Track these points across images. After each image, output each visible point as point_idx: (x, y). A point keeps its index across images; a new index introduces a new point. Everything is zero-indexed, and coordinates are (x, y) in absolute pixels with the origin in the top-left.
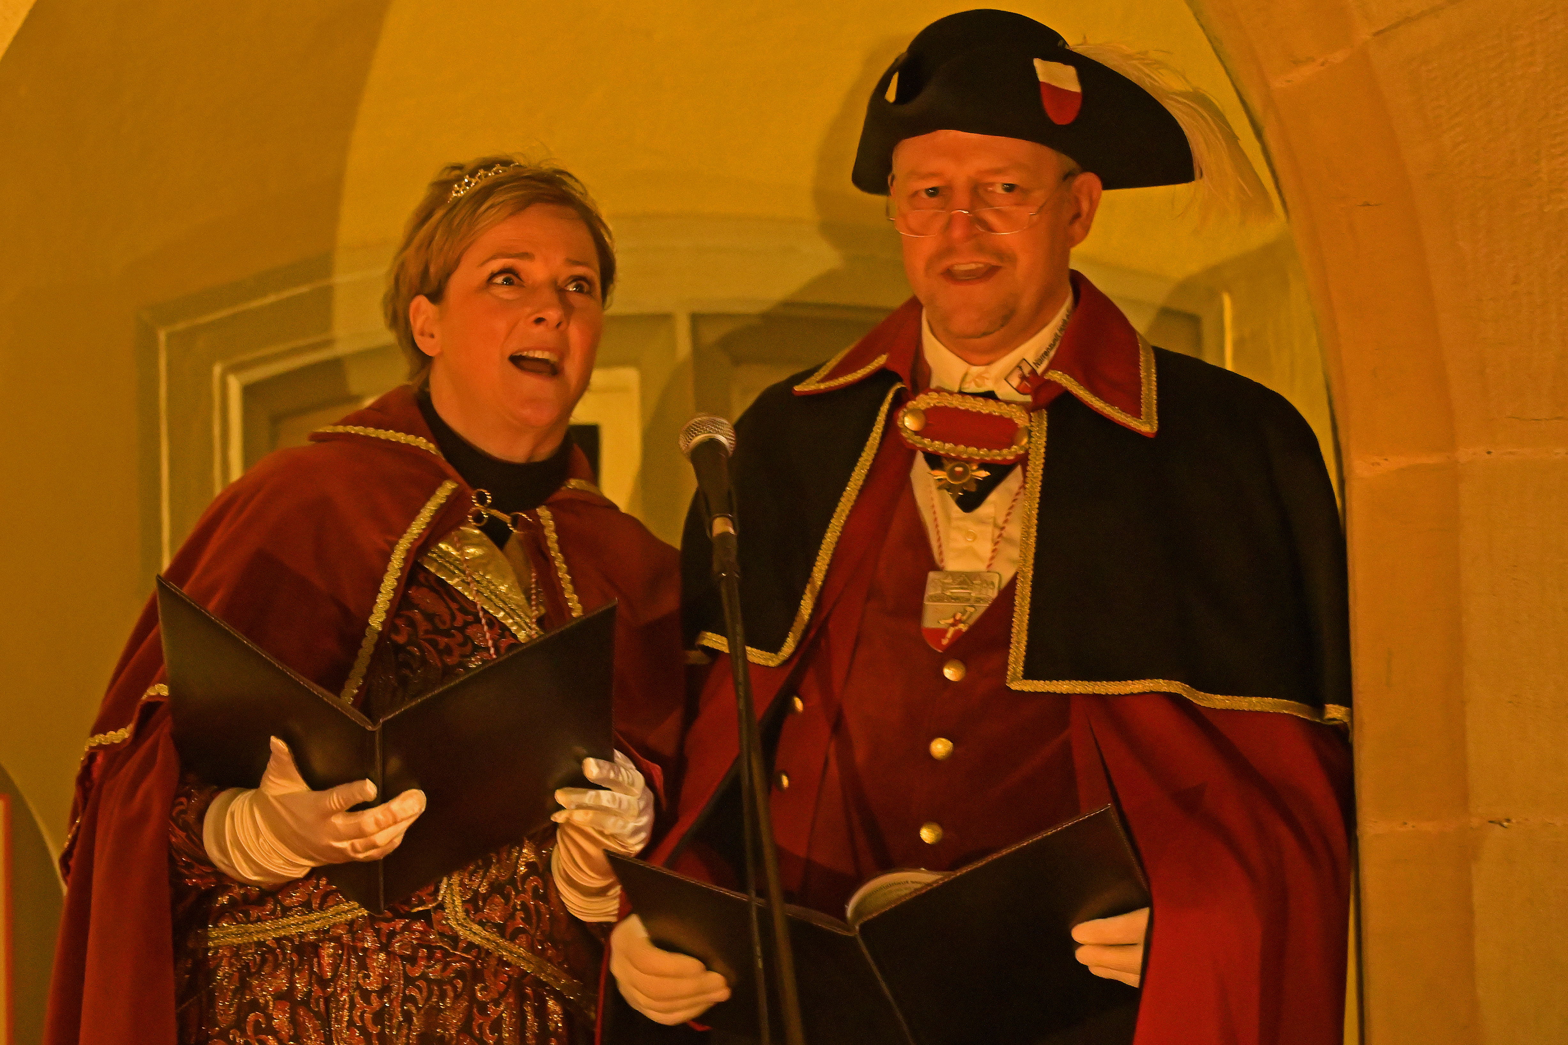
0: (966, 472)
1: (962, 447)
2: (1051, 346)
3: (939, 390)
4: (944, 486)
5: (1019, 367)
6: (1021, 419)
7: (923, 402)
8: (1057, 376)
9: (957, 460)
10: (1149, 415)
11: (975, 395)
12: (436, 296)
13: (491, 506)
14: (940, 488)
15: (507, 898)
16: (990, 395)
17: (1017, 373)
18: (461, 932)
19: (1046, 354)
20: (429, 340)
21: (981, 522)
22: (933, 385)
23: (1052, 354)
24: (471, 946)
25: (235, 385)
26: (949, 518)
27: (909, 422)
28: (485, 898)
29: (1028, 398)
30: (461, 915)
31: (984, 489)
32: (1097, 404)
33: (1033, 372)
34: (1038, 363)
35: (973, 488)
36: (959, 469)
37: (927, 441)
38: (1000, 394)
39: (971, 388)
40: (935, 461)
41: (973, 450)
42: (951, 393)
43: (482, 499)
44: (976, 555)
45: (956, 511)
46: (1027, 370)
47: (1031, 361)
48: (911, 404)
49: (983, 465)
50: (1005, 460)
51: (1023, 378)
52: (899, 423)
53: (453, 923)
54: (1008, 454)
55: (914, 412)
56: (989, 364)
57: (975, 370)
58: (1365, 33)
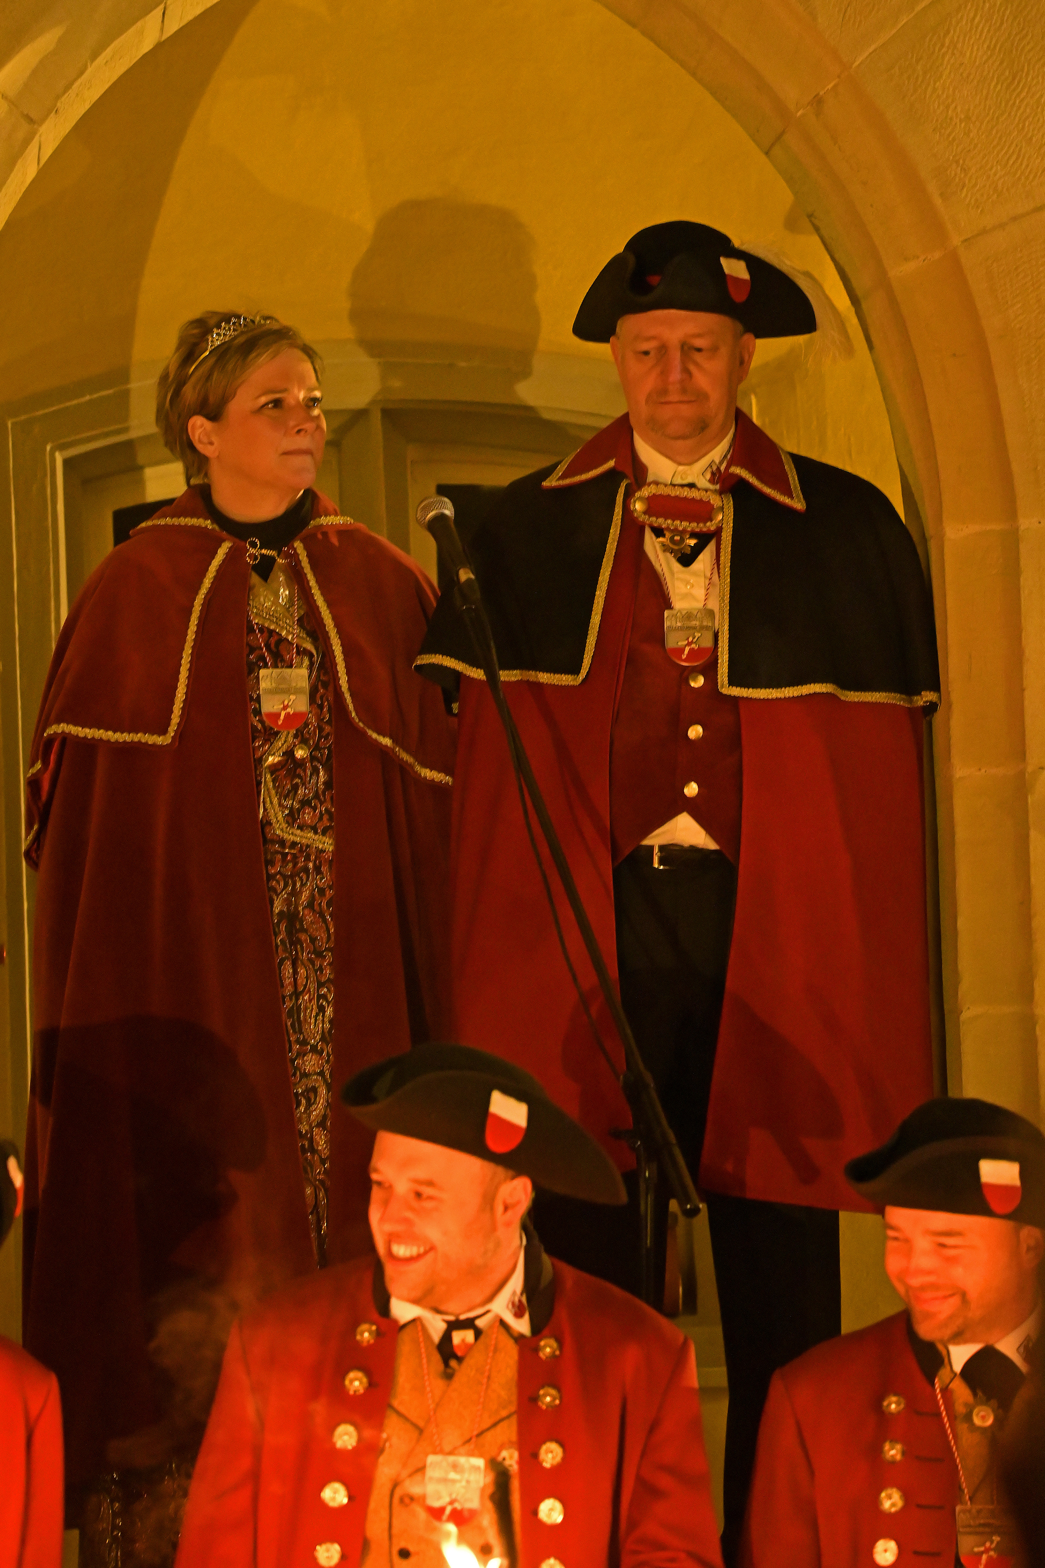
0: (682, 540)
1: (678, 522)
2: (729, 451)
3: (657, 483)
4: (665, 548)
5: (710, 466)
6: (715, 500)
7: (646, 492)
8: (737, 470)
9: (675, 531)
10: (798, 496)
11: (682, 486)
12: (214, 414)
13: (261, 548)
14: (664, 551)
15: (315, 808)
16: (692, 486)
17: (709, 470)
18: (286, 836)
19: (725, 456)
20: (209, 447)
21: (695, 574)
22: (650, 478)
23: (729, 456)
24: (294, 844)
25: (59, 458)
26: (672, 573)
27: (639, 506)
28: (299, 810)
29: (718, 487)
30: (284, 825)
31: (696, 551)
32: (767, 490)
33: (718, 469)
34: (721, 462)
35: (688, 551)
36: (677, 538)
37: (653, 519)
38: (699, 485)
39: (678, 481)
40: (658, 532)
41: (685, 524)
42: (666, 485)
43: (253, 545)
44: (694, 598)
45: (677, 566)
46: (714, 468)
47: (717, 461)
48: (637, 494)
49: (693, 535)
50: (709, 530)
51: (713, 474)
52: (632, 508)
53: (278, 832)
54: (711, 526)
55: (640, 499)
56: (690, 464)
57: (681, 468)
58: (956, 240)
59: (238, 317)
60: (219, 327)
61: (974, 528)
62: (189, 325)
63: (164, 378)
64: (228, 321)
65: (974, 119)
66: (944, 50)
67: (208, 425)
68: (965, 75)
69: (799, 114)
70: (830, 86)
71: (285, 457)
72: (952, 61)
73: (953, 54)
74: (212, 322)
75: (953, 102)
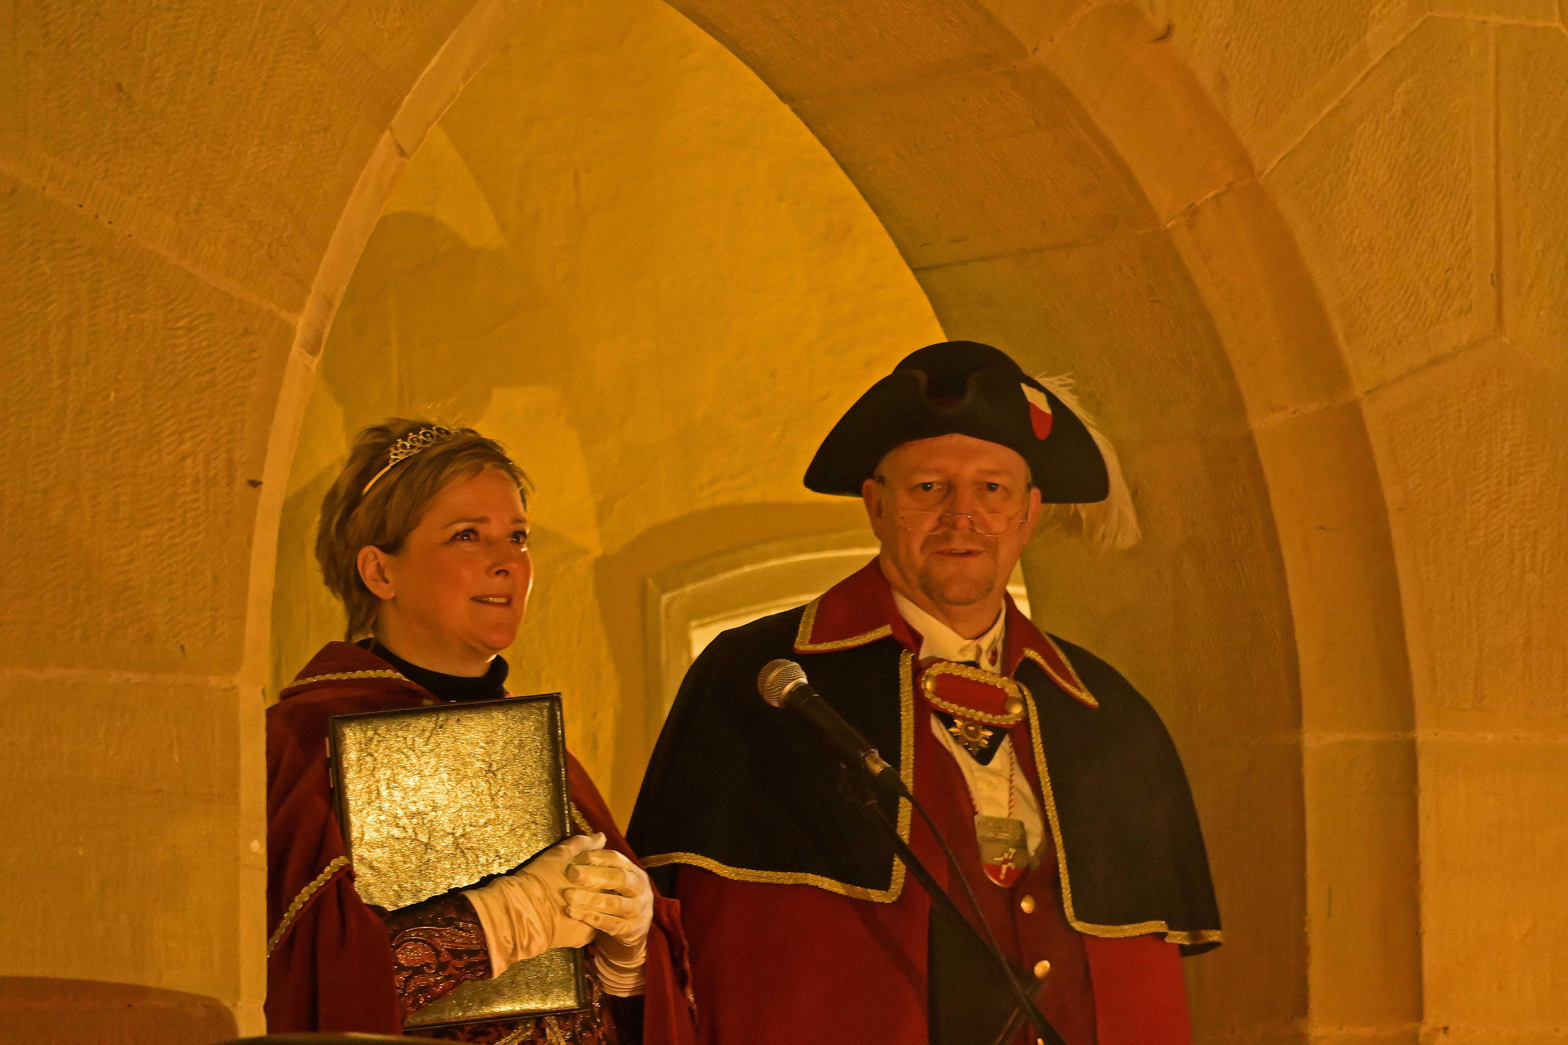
0: (976, 732)
1: (972, 711)
4: (959, 741)
5: (993, 642)
6: (1010, 689)
7: (935, 670)
8: (1032, 654)
9: (969, 721)
10: (1085, 691)
12: (393, 547)
14: (958, 744)
16: (975, 666)
19: (1001, 633)
20: (383, 587)
21: (993, 775)
27: (929, 686)
31: (992, 747)
34: (999, 640)
35: (983, 746)
36: (971, 728)
37: (946, 703)
38: (983, 665)
41: (979, 713)
44: (997, 805)
45: (973, 763)
46: (995, 646)
47: (997, 637)
48: (926, 672)
49: (987, 726)
51: (993, 652)
52: (922, 687)
54: (1007, 720)
55: (930, 676)
56: (976, 638)
57: (964, 642)
58: (1358, 392)
59: (429, 426)
60: (405, 438)
61: (1336, 737)
62: (368, 433)
63: (332, 495)
64: (416, 431)
65: (1376, 249)
66: (1349, 165)
67: (383, 558)
68: (1368, 196)
69: (1169, 225)
70: (1210, 195)
71: (476, 604)
72: (1356, 179)
73: (1357, 171)
74: (399, 430)
75: (1357, 227)
